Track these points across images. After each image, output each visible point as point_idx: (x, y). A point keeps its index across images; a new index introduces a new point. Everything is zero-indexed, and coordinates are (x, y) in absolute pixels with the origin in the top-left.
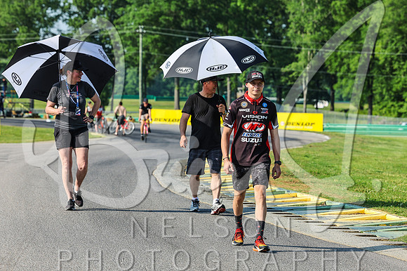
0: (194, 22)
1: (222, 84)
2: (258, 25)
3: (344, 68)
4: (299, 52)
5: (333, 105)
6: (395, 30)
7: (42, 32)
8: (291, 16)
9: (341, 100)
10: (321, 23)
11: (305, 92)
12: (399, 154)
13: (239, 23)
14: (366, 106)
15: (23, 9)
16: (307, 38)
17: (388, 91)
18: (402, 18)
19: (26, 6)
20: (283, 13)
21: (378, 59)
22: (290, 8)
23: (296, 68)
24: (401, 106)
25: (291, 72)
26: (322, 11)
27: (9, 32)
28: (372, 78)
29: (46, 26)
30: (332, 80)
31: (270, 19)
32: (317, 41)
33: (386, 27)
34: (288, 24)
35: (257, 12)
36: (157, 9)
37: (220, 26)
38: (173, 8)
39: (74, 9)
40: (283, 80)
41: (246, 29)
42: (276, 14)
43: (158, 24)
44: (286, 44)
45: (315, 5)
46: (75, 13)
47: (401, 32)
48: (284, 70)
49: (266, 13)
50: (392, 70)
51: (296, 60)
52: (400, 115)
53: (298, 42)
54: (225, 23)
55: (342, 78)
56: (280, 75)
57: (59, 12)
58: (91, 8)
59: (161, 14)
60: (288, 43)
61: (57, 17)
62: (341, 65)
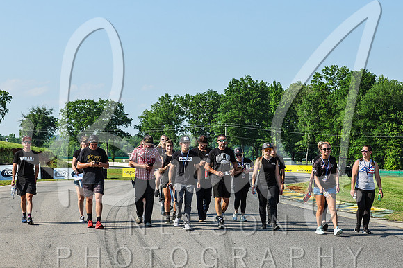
0: (251, 121)
4: (303, 136)
6: (351, 124)
7: (176, 127)
8: (299, 118)
10: (314, 121)
11: (307, 155)
15: (167, 115)
16: (307, 129)
19: (169, 114)
20: (295, 116)
22: (299, 114)
23: (302, 143)
25: (300, 145)
26: (315, 115)
27: (160, 127)
28: (340, 148)
29: (178, 124)
32: (312, 130)
34: (297, 122)
36: (233, 115)
37: (263, 122)
38: (241, 114)
39: (191, 115)
40: (295, 149)
42: (291, 117)
43: (233, 122)
44: (296, 131)
45: (311, 112)
46: (192, 117)
47: (353, 125)
48: (296, 144)
51: (302, 139)
53: (303, 130)
54: (266, 121)
56: (294, 146)
57: (184, 116)
58: (200, 114)
59: (235, 117)
60: (298, 130)
61: (183, 119)
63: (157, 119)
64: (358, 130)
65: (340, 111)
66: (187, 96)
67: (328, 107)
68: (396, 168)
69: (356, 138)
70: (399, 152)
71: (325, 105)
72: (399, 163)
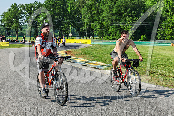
0: (58, 17)
1: (65, 32)
2: (74, 17)
3: (96, 28)
4: (84, 24)
5: (93, 37)
6: (108, 18)
7: (20, 20)
8: (82, 15)
9: (96, 36)
10: (90, 17)
11: (86, 34)
12: (109, 49)
13: (70, 17)
14: (102, 37)
15: (15, 14)
16: (86, 21)
17: (107, 33)
18: (110, 15)
19: (16, 14)
20: (81, 14)
21: (104, 26)
22: (82, 13)
23: (84, 28)
24: (110, 37)
25: (83, 29)
26: (90, 14)
27: (12, 20)
28: (103, 30)
29: (21, 19)
30: (93, 31)
31: (77, 16)
32: (89, 21)
33: (106, 18)
34: (82, 17)
35: (74, 14)
37: (65, 18)
38: (53, 13)
39: (28, 14)
41: (71, 18)
42: (79, 15)
44: (81, 22)
45: (88, 12)
46: (28, 15)
47: (110, 19)
48: (81, 29)
49: (76, 14)
50: (108, 28)
51: (84, 26)
52: (110, 39)
53: (84, 21)
54: (66, 17)
55: (96, 30)
56: (80, 30)
57: (24, 15)
58: (32, 14)
60: (82, 22)
61: (24, 16)
62: (95, 27)
63: (10, 16)
64: (112, 21)
65: (103, 11)
66: (25, 4)
67: (97, 9)
71: (96, 8)
72: (133, 38)
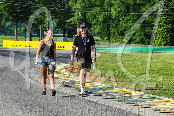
3: (96, 20)
6: (121, 2)
17: (117, 31)
21: (112, 16)
24: (123, 38)
32: (83, 7)
40: (67, 26)
48: (68, 21)
50: (119, 21)
51: (74, 16)
55: (94, 25)
64: (128, 7)
68: (165, 45)
69: (125, 15)
70: (168, 28)
72: (168, 40)
